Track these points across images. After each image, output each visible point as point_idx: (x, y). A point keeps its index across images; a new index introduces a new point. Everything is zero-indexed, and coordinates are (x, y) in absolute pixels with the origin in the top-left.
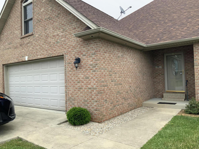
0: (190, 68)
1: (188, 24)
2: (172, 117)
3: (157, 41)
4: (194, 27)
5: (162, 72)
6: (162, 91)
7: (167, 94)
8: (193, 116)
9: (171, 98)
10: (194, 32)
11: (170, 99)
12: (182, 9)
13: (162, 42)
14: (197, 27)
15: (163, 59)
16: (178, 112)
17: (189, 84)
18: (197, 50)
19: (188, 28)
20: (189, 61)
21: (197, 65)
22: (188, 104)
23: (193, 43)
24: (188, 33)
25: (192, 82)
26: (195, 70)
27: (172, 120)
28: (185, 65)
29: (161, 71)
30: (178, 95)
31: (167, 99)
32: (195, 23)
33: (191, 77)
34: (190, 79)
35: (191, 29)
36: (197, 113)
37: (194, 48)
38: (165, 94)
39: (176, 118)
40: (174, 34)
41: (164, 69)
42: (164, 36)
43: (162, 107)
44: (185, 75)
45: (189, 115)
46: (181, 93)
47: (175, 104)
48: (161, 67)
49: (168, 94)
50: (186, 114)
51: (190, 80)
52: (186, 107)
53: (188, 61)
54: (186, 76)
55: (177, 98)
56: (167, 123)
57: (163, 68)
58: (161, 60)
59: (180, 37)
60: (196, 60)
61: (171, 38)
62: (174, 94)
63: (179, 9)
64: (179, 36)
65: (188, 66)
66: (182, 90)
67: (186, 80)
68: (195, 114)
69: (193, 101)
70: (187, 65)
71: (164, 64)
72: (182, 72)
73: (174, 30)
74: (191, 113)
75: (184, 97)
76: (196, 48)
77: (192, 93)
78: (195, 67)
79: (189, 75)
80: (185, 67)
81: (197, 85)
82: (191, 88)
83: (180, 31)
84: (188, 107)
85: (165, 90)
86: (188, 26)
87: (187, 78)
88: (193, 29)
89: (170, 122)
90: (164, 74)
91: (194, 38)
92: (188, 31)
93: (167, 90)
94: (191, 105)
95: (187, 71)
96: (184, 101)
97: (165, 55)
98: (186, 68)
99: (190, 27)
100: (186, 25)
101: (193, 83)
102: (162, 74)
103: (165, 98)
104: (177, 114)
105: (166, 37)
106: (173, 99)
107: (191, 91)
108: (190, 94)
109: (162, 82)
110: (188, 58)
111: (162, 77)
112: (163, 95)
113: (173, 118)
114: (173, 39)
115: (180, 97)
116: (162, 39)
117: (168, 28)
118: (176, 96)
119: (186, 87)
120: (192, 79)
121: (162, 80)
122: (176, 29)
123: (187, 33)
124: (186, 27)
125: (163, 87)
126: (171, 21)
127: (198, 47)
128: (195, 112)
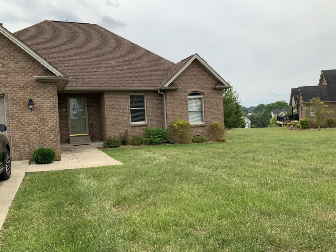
0: (92, 112)
4: (102, 78)
5: (65, 116)
6: (66, 136)
7: (73, 137)
10: (104, 82)
13: (80, 88)
15: (67, 102)
21: (107, 110)
23: (104, 92)
28: (88, 109)
30: (84, 137)
31: (75, 142)
38: (71, 138)
43: (79, 149)
44: (88, 118)
46: (85, 135)
48: (64, 110)
53: (91, 105)
57: (66, 112)
58: (64, 103)
60: (106, 106)
62: (80, 137)
66: (86, 133)
67: (89, 124)
70: (90, 109)
71: (67, 107)
72: (85, 116)
75: (89, 139)
76: (106, 96)
79: (92, 118)
81: (107, 126)
85: (69, 134)
87: (90, 121)
90: (68, 118)
95: (90, 115)
96: (91, 142)
98: (89, 112)
102: (66, 118)
103: (72, 142)
109: (66, 126)
111: (66, 121)
116: (78, 84)
118: (82, 138)
121: (66, 123)
125: (66, 131)
127: (108, 96)
128: (114, 145)
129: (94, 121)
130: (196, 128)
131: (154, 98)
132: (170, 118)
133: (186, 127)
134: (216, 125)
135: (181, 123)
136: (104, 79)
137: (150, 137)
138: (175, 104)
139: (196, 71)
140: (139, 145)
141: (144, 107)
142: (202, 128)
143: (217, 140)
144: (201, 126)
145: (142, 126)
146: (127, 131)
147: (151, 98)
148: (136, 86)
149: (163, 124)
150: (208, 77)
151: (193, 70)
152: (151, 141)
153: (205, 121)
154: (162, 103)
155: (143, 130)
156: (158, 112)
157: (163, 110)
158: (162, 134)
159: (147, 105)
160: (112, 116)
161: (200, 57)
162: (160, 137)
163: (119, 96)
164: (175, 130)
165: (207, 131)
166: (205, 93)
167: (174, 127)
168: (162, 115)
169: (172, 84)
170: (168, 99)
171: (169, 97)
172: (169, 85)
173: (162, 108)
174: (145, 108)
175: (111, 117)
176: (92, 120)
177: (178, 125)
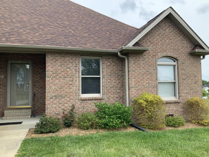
0: (38, 79)
1: (40, 31)
2: (21, 142)
3: (2, 41)
4: (47, 36)
5: (4, 83)
6: (2, 108)
7: (9, 111)
8: (45, 136)
9: (15, 116)
10: (47, 40)
11: (13, 117)
12: (32, 13)
13: (9, 44)
14: (50, 36)
15: (7, 66)
16: (26, 134)
17: (36, 98)
18: (49, 60)
19: (41, 35)
20: (38, 72)
21: (48, 77)
22: (39, 122)
23: (45, 52)
24: (41, 40)
25: (40, 95)
26: (47, 82)
27: (21, 146)
28: (33, 76)
29: (2, 81)
30: (24, 111)
31: (9, 118)
32: (47, 31)
33: (38, 90)
34: (38, 92)
35: (44, 37)
36: (49, 131)
37: (47, 57)
38: (7, 111)
39: (25, 142)
40: (25, 37)
41: (7, 80)
42: (11, 36)
43: (4, 130)
44: (33, 87)
45: (41, 135)
46: (26, 108)
47: (21, 123)
48: (3, 76)
49: (11, 111)
50: (37, 135)
51: (37, 94)
52: (36, 126)
53: (36, 72)
54: (33, 89)
55: (22, 116)
56: (16, 153)
57: (6, 78)
58: (3, 68)
59: (33, 43)
60: (48, 71)
61: (21, 42)
62: (18, 111)
63: (28, 12)
64: (31, 41)
65: (36, 78)
66: (28, 105)
67: (33, 94)
68: (47, 133)
69: (44, 118)
70: (35, 76)
71: (7, 73)
72: (29, 84)
73: (23, 33)
74: (42, 133)
75: (30, 113)
76: (48, 58)
77: (39, 108)
78: (46, 78)
79: (37, 87)
80: (32, 78)
81: (48, 98)
82: (38, 103)
83: (31, 36)
84: (38, 125)
85: (6, 106)
86: (40, 32)
87: (35, 91)
88: (46, 37)
89: (19, 150)
90: (6, 86)
91: (48, 46)
92: (41, 38)
93: (9, 106)
94: (42, 123)
95: (34, 83)
96: (31, 117)
97: (9, 62)
98: (34, 79)
99: (42, 34)
100: (38, 31)
101: (40, 97)
102: (4, 86)
103: (6, 117)
104: (25, 136)
105: (14, 39)
106: (17, 117)
107: (38, 106)
108: (37, 109)
109: (3, 96)
110: (37, 68)
111: (3, 90)
112: (4, 113)
113: (22, 144)
114: (24, 42)
115: (25, 113)
116: (10, 40)
117: (16, 29)
118: (21, 112)
119: (33, 102)
120: (39, 92)
121: (3, 93)
122: (26, 33)
123: (39, 40)
124: (38, 33)
125: (4, 102)
126: (20, 22)
127: (51, 58)
128: (48, 130)
129: (40, 90)
130: (168, 105)
131: (113, 64)
132: (133, 91)
133: (157, 104)
134: (197, 102)
135: (150, 98)
136: (49, 37)
137: (105, 117)
138: (140, 71)
139: (168, 31)
140: (88, 129)
141: (99, 74)
142: (176, 105)
143: (198, 123)
144: (176, 103)
145: (96, 99)
146: (73, 107)
147: (108, 64)
148: (89, 46)
149: (123, 98)
150: (183, 39)
151: (164, 28)
152: (106, 125)
153: (179, 96)
154: (123, 71)
155: (96, 106)
156: (117, 82)
157: (124, 79)
158: (122, 114)
159: (103, 72)
160: (54, 85)
161: (175, 11)
162: (119, 118)
163: (67, 59)
164: (141, 109)
165: (182, 110)
166: (179, 58)
167: (140, 104)
168: (123, 85)
169: (137, 44)
170: (132, 65)
171: (133, 62)
172: (134, 45)
173: (123, 76)
174: (101, 76)
175: (53, 87)
176: (37, 89)
177: (147, 101)
